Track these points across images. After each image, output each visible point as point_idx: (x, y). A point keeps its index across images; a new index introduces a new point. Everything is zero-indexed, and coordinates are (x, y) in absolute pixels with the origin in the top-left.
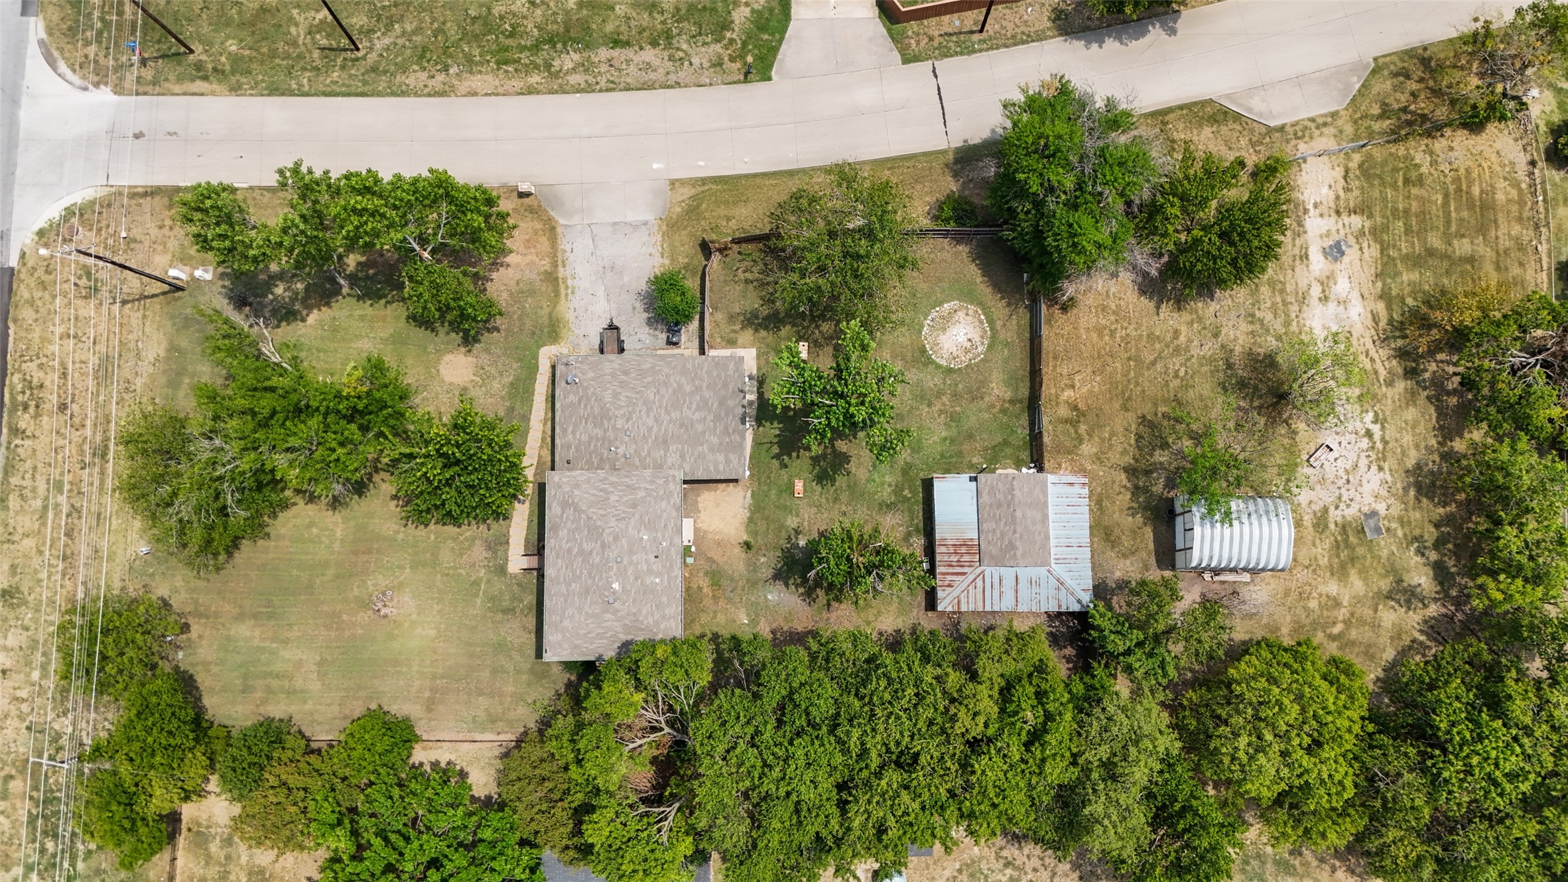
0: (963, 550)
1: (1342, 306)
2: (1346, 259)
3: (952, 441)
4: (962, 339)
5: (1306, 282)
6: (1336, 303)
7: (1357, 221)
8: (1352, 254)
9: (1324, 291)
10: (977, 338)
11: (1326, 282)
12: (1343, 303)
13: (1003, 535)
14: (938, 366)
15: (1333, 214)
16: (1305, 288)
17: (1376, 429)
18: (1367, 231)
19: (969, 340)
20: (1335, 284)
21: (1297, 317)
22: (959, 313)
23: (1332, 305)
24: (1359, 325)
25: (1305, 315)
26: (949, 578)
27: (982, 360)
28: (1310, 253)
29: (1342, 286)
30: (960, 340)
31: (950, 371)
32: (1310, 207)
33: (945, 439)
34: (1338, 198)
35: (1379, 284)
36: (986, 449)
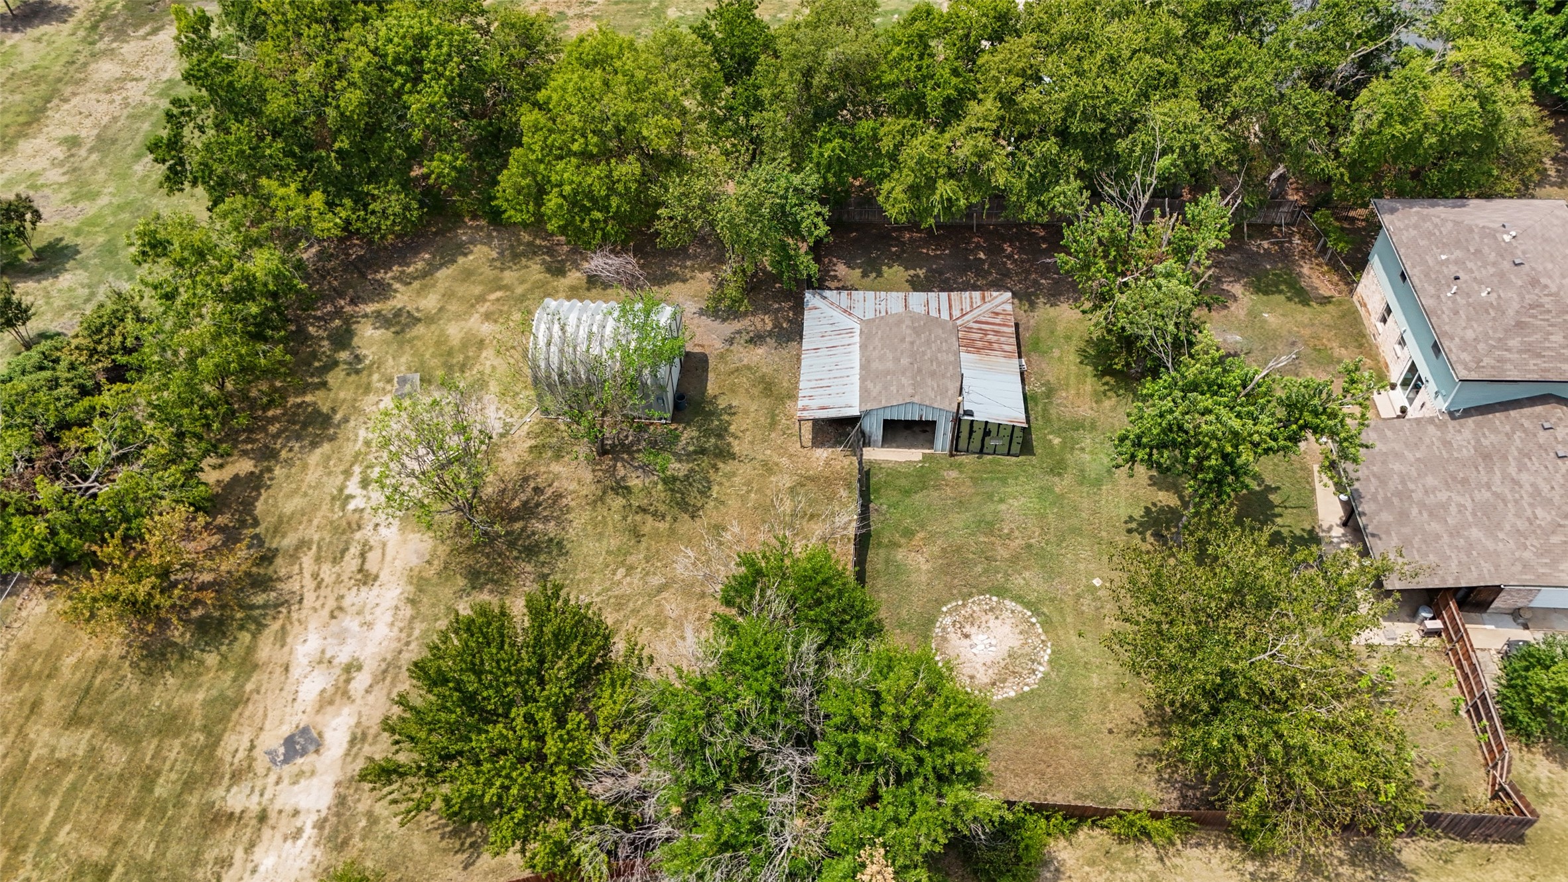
0: (980, 344)
1: (328, 655)
2: (286, 730)
3: (990, 497)
4: (979, 638)
5: (371, 698)
6: (336, 662)
7: (237, 799)
8: (272, 739)
9: (348, 681)
10: (954, 638)
11: (339, 694)
12: (323, 661)
13: (928, 342)
14: (1018, 599)
15: (273, 815)
16: (376, 688)
17: (353, 487)
18: (226, 781)
19: (967, 636)
20: (323, 691)
21: (408, 644)
22: (986, 680)
23: (343, 658)
24: (311, 627)
25: (395, 645)
26: (997, 321)
27: (945, 604)
28: (345, 745)
29: (312, 686)
30: (981, 637)
31: (1001, 592)
32: (309, 831)
33: (1001, 501)
34: (251, 846)
35: (249, 687)
36: (937, 487)
